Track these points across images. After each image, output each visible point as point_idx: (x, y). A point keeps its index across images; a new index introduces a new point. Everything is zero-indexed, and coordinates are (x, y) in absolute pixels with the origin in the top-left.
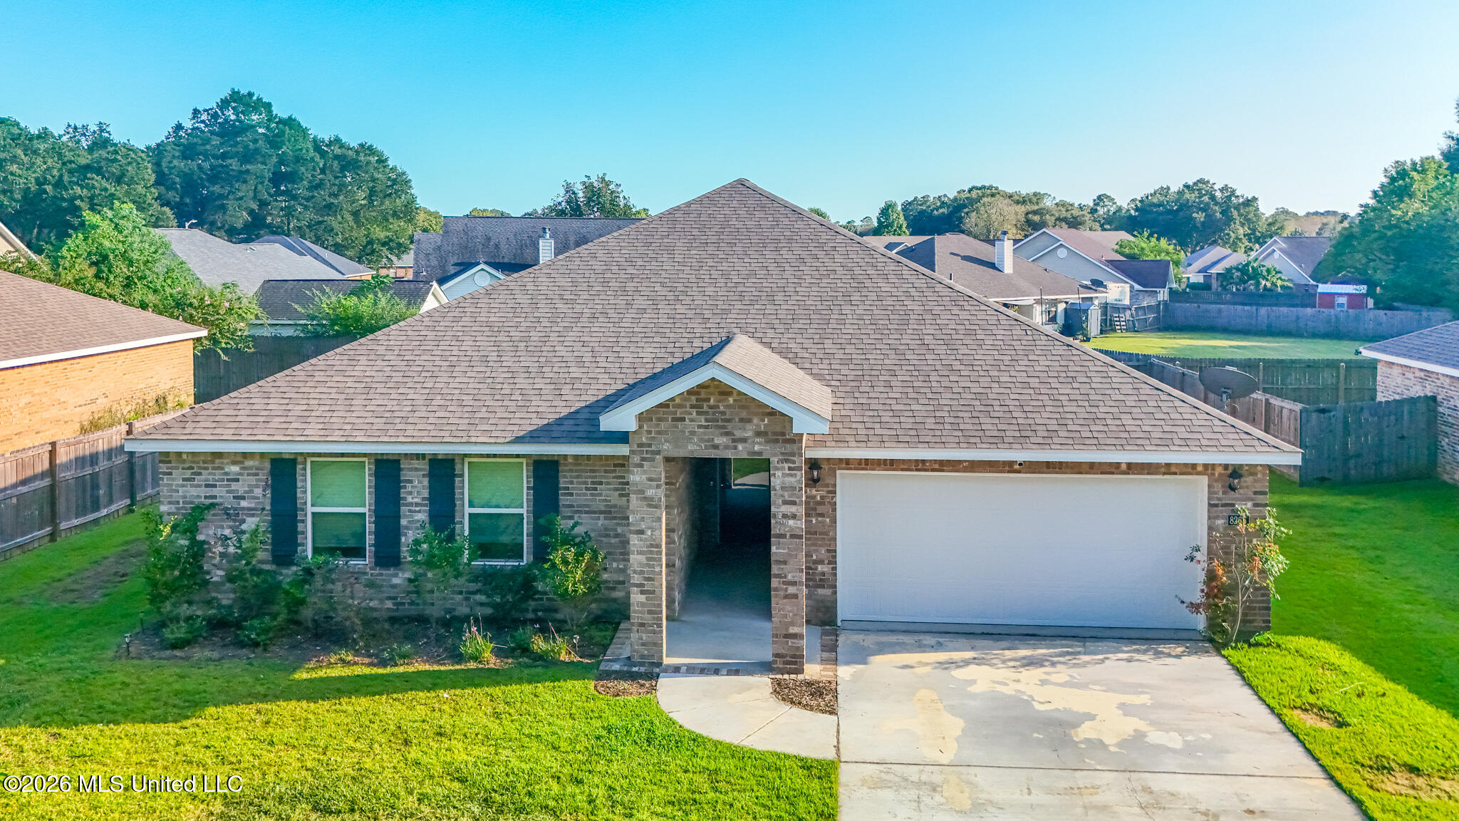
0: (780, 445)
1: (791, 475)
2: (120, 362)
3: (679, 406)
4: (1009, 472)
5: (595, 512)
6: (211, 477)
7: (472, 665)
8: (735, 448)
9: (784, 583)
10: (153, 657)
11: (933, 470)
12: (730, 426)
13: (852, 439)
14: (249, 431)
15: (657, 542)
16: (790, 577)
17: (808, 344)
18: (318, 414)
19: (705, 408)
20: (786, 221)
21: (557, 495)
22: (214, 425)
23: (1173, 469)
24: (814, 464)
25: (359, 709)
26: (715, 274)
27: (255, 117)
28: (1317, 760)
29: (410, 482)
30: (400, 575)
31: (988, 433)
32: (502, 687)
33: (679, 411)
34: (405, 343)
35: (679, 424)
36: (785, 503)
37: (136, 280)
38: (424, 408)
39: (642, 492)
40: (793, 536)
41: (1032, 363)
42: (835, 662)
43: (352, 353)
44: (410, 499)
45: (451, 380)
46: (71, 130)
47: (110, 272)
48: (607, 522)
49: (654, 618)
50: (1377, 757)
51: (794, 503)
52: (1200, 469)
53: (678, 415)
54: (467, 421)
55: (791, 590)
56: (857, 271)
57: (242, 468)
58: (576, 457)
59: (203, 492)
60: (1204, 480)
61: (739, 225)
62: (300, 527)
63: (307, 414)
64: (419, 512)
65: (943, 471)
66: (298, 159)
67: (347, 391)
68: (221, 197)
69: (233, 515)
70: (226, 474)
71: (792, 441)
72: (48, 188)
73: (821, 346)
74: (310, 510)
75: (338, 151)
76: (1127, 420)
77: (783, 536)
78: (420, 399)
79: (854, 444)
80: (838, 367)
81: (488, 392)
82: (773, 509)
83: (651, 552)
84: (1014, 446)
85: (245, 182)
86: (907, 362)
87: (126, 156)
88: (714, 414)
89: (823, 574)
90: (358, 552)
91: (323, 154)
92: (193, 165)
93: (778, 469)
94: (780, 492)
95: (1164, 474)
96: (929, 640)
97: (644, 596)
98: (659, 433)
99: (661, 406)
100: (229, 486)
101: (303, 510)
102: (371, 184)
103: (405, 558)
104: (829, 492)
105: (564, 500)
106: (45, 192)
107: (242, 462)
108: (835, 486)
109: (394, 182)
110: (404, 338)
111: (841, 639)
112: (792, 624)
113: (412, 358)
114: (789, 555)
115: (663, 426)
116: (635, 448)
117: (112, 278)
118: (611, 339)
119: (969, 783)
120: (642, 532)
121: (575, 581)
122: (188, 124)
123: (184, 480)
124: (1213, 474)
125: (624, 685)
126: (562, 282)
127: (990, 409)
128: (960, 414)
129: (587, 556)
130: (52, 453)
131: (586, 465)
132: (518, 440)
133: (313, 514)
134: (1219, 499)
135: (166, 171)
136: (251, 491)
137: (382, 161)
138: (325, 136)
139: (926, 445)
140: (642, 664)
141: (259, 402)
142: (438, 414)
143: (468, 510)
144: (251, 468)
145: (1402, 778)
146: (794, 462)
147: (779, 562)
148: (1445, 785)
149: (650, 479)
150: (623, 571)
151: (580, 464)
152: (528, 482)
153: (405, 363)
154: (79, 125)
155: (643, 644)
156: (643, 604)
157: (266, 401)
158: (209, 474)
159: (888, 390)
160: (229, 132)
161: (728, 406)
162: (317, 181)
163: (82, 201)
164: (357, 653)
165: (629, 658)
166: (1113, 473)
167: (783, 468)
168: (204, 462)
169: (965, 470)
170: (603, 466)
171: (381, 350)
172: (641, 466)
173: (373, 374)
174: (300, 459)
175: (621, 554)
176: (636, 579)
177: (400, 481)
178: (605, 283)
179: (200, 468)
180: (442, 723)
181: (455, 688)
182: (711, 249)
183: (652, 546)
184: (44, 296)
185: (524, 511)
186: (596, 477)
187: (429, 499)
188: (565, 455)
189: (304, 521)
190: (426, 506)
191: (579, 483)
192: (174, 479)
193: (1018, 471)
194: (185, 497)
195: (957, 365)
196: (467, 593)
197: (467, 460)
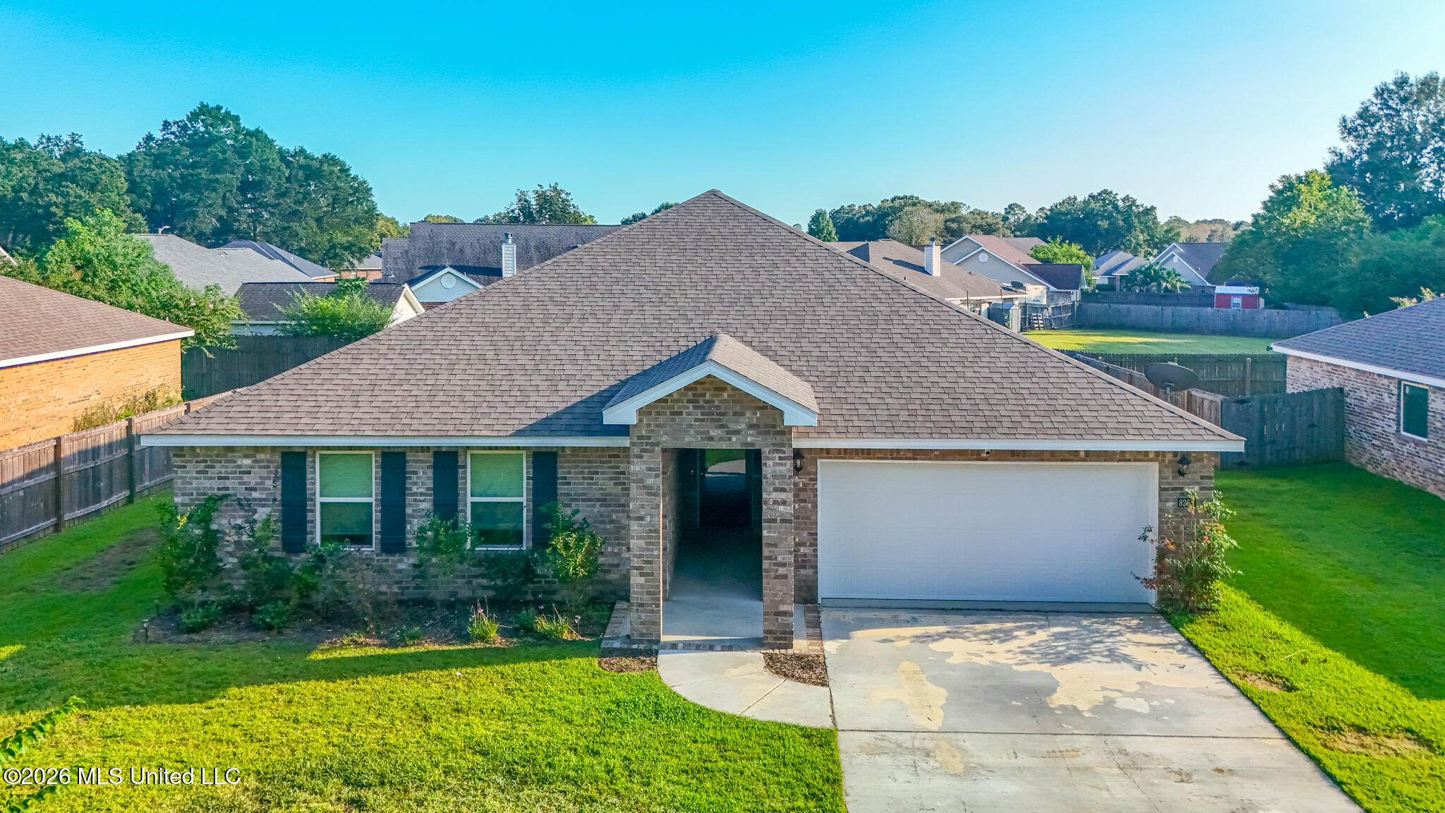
0: (771, 436)
1: (781, 464)
2: (112, 361)
3: (678, 401)
4: (977, 460)
5: (591, 500)
6: (223, 470)
7: (479, 645)
8: (730, 439)
9: (775, 564)
10: (170, 642)
11: (907, 459)
13: (832, 430)
14: (261, 427)
15: (656, 527)
16: (780, 559)
17: (786, 343)
18: (327, 409)
19: (701, 403)
20: (758, 229)
21: (556, 484)
22: (227, 421)
23: (1127, 457)
24: (798, 454)
25: (377, 687)
26: (696, 279)
27: (223, 130)
28: (1273, 721)
29: (415, 473)
30: (405, 560)
31: (957, 424)
32: (512, 665)
34: (406, 342)
35: (677, 417)
36: (776, 490)
37: (120, 283)
38: (428, 404)
39: (642, 481)
40: (783, 521)
41: (993, 360)
42: (820, 637)
43: (355, 352)
44: (415, 489)
45: (452, 377)
46: (44, 140)
47: (95, 275)
48: (603, 509)
49: (653, 599)
50: (1327, 718)
51: (784, 490)
52: (1151, 456)
53: (676, 409)
54: (469, 415)
55: (782, 571)
56: (827, 275)
57: (254, 462)
58: (573, 449)
59: (216, 484)
60: (1155, 466)
61: (715, 232)
62: (309, 515)
63: (316, 409)
64: (424, 501)
65: (916, 459)
66: (265, 169)
67: (353, 388)
68: (190, 204)
69: (246, 505)
70: (239, 467)
71: (782, 433)
72: (24, 195)
73: (799, 345)
74: (319, 500)
75: (302, 161)
76: (1084, 412)
77: (774, 521)
78: (422, 393)
79: (835, 435)
80: (815, 364)
81: (488, 388)
82: (764, 496)
83: (650, 537)
84: (983, 436)
85: (215, 190)
86: (878, 359)
87: (100, 165)
89: (805, 555)
90: (364, 539)
91: (288, 164)
92: (163, 174)
93: (769, 459)
94: (771, 480)
95: (1119, 461)
96: (904, 615)
97: (643, 578)
98: (658, 426)
100: (242, 478)
101: (312, 500)
102: (334, 193)
103: (410, 544)
104: (811, 480)
105: (562, 489)
106: (21, 199)
107: (254, 456)
109: (356, 190)
110: (404, 338)
111: (823, 616)
112: (782, 602)
113: (414, 356)
114: (780, 538)
115: (661, 419)
116: (635, 440)
117: (97, 281)
118: (601, 339)
119: (958, 748)
120: (641, 518)
121: (575, 563)
122: (158, 135)
123: (198, 472)
124: (1164, 461)
125: (626, 661)
126: (552, 285)
127: (958, 402)
128: (931, 407)
129: (587, 541)
130: (57, 448)
131: (584, 456)
132: (519, 433)
133: (322, 504)
134: (1169, 483)
135: (138, 180)
136: (263, 483)
137: (345, 171)
138: (290, 146)
139: (901, 436)
140: (641, 642)
141: (269, 399)
142: (441, 410)
143: (470, 499)
144: (263, 461)
145: (1351, 737)
146: (784, 452)
147: (770, 545)
148: (1391, 743)
149: (650, 469)
150: (618, 554)
151: (577, 456)
152: (527, 473)
153: (407, 362)
154: (52, 135)
155: (642, 623)
156: (642, 586)
157: (275, 398)
158: (223, 467)
159: (863, 385)
160: (199, 144)
162: (283, 189)
163: (57, 207)
164: (368, 634)
165: (628, 636)
166: (1072, 460)
167: (773, 459)
168: (217, 456)
169: (937, 458)
170: (599, 456)
171: (383, 349)
172: (641, 457)
173: (376, 371)
174: (310, 452)
175: (616, 539)
176: (636, 562)
177: (405, 473)
178: (593, 286)
179: (212, 461)
180: (458, 699)
181: (466, 665)
182: (689, 254)
183: (651, 531)
184: (38, 298)
185: (523, 499)
186: (592, 467)
187: (433, 489)
188: (563, 448)
189: (313, 511)
190: (430, 495)
191: (577, 473)
192: (188, 472)
193: (986, 460)
194: (198, 489)
195: (925, 362)
196: (470, 577)
197: (469, 453)
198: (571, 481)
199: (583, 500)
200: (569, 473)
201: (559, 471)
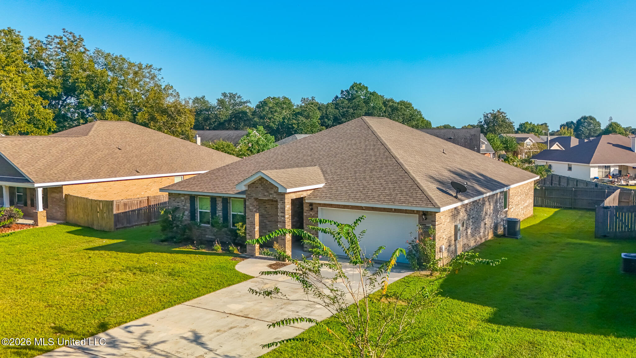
0: (280, 196)
1: (282, 205)
6: (178, 200)
7: (214, 252)
8: (270, 196)
10: (155, 243)
12: (269, 190)
14: (184, 188)
17: (333, 170)
23: (408, 212)
24: (311, 204)
29: (218, 204)
30: (216, 229)
33: (257, 185)
35: (257, 189)
39: (249, 207)
40: (283, 222)
41: (389, 177)
44: (218, 209)
51: (283, 213)
52: (415, 212)
54: (231, 188)
55: (283, 238)
59: (177, 204)
60: (417, 216)
63: (199, 184)
64: (220, 212)
67: (212, 179)
70: (181, 199)
71: (283, 195)
73: (336, 170)
76: (399, 195)
77: (280, 222)
78: (226, 181)
88: (265, 186)
93: (279, 203)
94: (280, 209)
95: (405, 213)
97: (249, 237)
99: (253, 183)
100: (182, 203)
101: (197, 210)
104: (315, 213)
108: (318, 211)
114: (282, 227)
116: (247, 195)
120: (249, 219)
123: (173, 200)
124: (419, 214)
125: (239, 259)
126: (285, 150)
128: (354, 192)
133: (200, 212)
134: (421, 220)
136: (186, 204)
139: (336, 200)
140: (249, 255)
142: (226, 186)
143: (231, 213)
144: (186, 198)
146: (283, 201)
152: (244, 206)
153: (230, 172)
155: (249, 250)
157: (193, 181)
161: (268, 184)
164: (193, 246)
172: (248, 200)
173: (221, 174)
174: (196, 196)
179: (176, 197)
185: (244, 214)
187: (223, 209)
189: (197, 213)
192: (171, 198)
194: (173, 204)
197: (231, 200)
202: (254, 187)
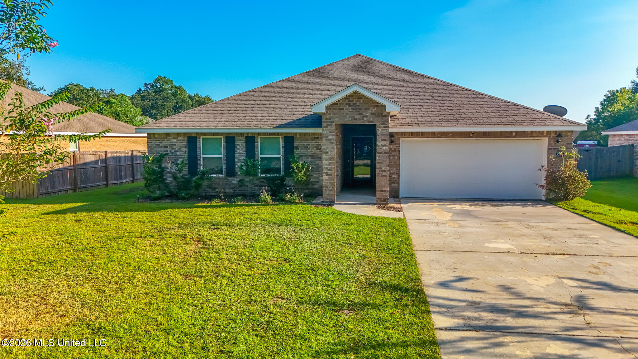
0: (380, 118)
1: (385, 130)
3: (341, 104)
4: (469, 137)
5: (307, 156)
6: (166, 144)
7: (263, 203)
8: (363, 119)
9: (381, 171)
10: (147, 202)
12: (361, 111)
13: (406, 125)
14: (180, 126)
15: (333, 156)
16: (383, 169)
18: (204, 121)
19: (352, 104)
20: (377, 65)
21: (293, 149)
22: (167, 124)
23: (534, 135)
24: (392, 135)
27: (167, 86)
28: (595, 221)
29: (238, 145)
30: (236, 179)
31: (460, 122)
33: (341, 106)
35: (342, 111)
36: (382, 140)
38: (243, 119)
39: (327, 137)
40: (385, 153)
41: (476, 102)
42: (400, 204)
45: (252, 111)
49: (332, 185)
50: (620, 221)
51: (385, 140)
52: (545, 134)
53: (341, 107)
54: (259, 122)
55: (384, 174)
57: (177, 140)
58: (300, 133)
59: (163, 149)
60: (546, 139)
62: (199, 162)
64: (242, 156)
65: (442, 137)
67: (214, 114)
69: (175, 156)
70: (171, 142)
71: (385, 116)
74: (202, 156)
77: (381, 153)
78: (241, 116)
79: (408, 127)
81: (266, 114)
82: (377, 143)
83: (330, 160)
84: (470, 124)
88: (355, 106)
89: (394, 178)
90: (220, 172)
91: (192, 100)
94: (380, 136)
95: (530, 137)
97: (328, 177)
98: (334, 114)
99: (334, 104)
100: (172, 147)
101: (199, 155)
103: (237, 173)
104: (397, 147)
105: (296, 151)
107: (177, 138)
108: (399, 144)
111: (401, 200)
112: (384, 186)
114: (383, 160)
115: (335, 112)
116: (325, 120)
119: (456, 223)
120: (327, 153)
121: (301, 176)
122: (143, 89)
123: (156, 145)
124: (550, 137)
125: (321, 206)
126: (292, 84)
129: (306, 166)
130: (106, 155)
131: (304, 138)
132: (279, 128)
134: (552, 146)
136: (180, 149)
138: (192, 94)
139: (436, 126)
140: (327, 202)
141: (182, 118)
142: (248, 121)
143: (260, 156)
144: (180, 140)
147: (379, 163)
149: (330, 132)
151: (302, 138)
152: (282, 144)
155: (327, 195)
156: (327, 180)
157: (185, 117)
158: (165, 142)
161: (361, 103)
164: (221, 201)
165: (322, 201)
166: (509, 137)
167: (381, 127)
168: (163, 138)
169: (451, 137)
172: (327, 127)
174: (198, 137)
177: (235, 145)
179: (162, 140)
181: (258, 206)
183: (331, 158)
185: (281, 156)
186: (307, 142)
187: (246, 151)
188: (296, 133)
189: (200, 160)
190: (244, 154)
191: (301, 145)
192: (152, 145)
193: (472, 137)
194: (156, 151)
195: (447, 104)
196: (260, 186)
197: (259, 137)
198: (300, 147)
199: (304, 156)
200: (299, 145)
201: (295, 144)
202: (336, 109)
